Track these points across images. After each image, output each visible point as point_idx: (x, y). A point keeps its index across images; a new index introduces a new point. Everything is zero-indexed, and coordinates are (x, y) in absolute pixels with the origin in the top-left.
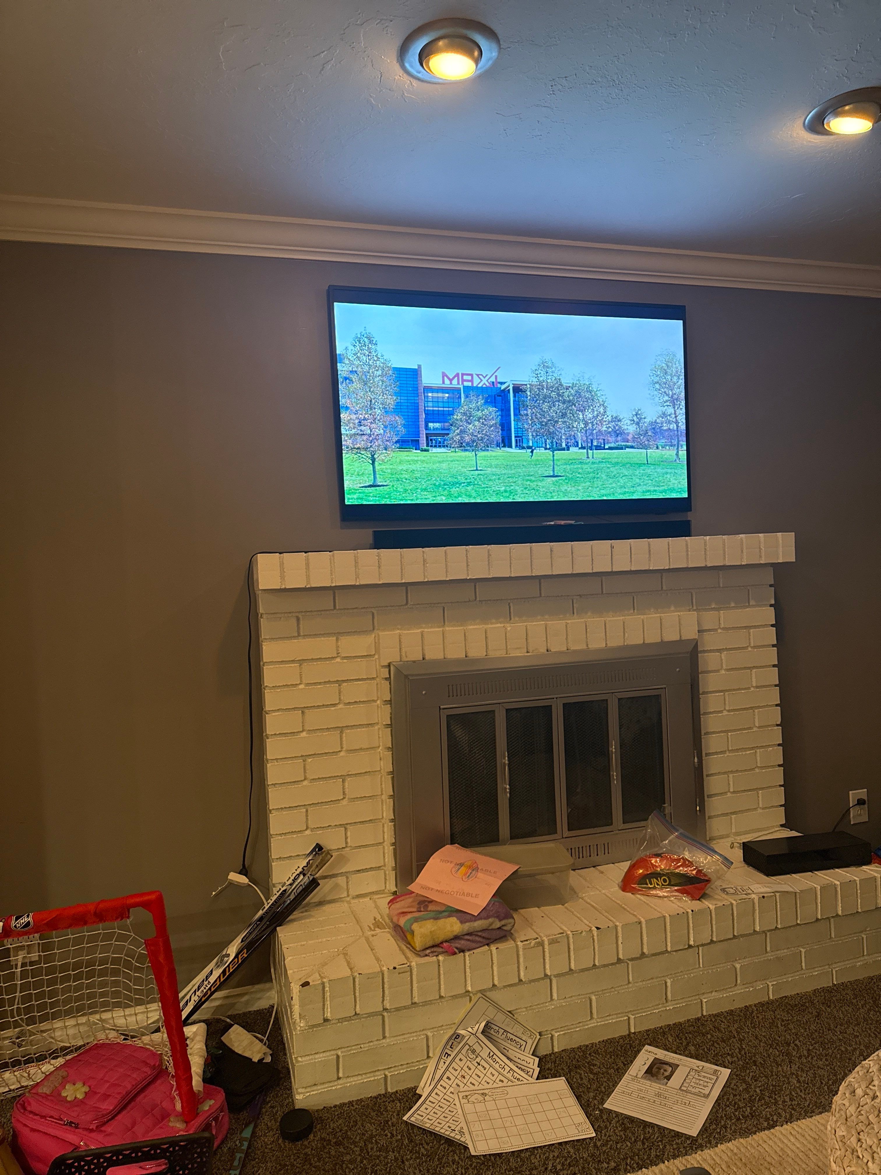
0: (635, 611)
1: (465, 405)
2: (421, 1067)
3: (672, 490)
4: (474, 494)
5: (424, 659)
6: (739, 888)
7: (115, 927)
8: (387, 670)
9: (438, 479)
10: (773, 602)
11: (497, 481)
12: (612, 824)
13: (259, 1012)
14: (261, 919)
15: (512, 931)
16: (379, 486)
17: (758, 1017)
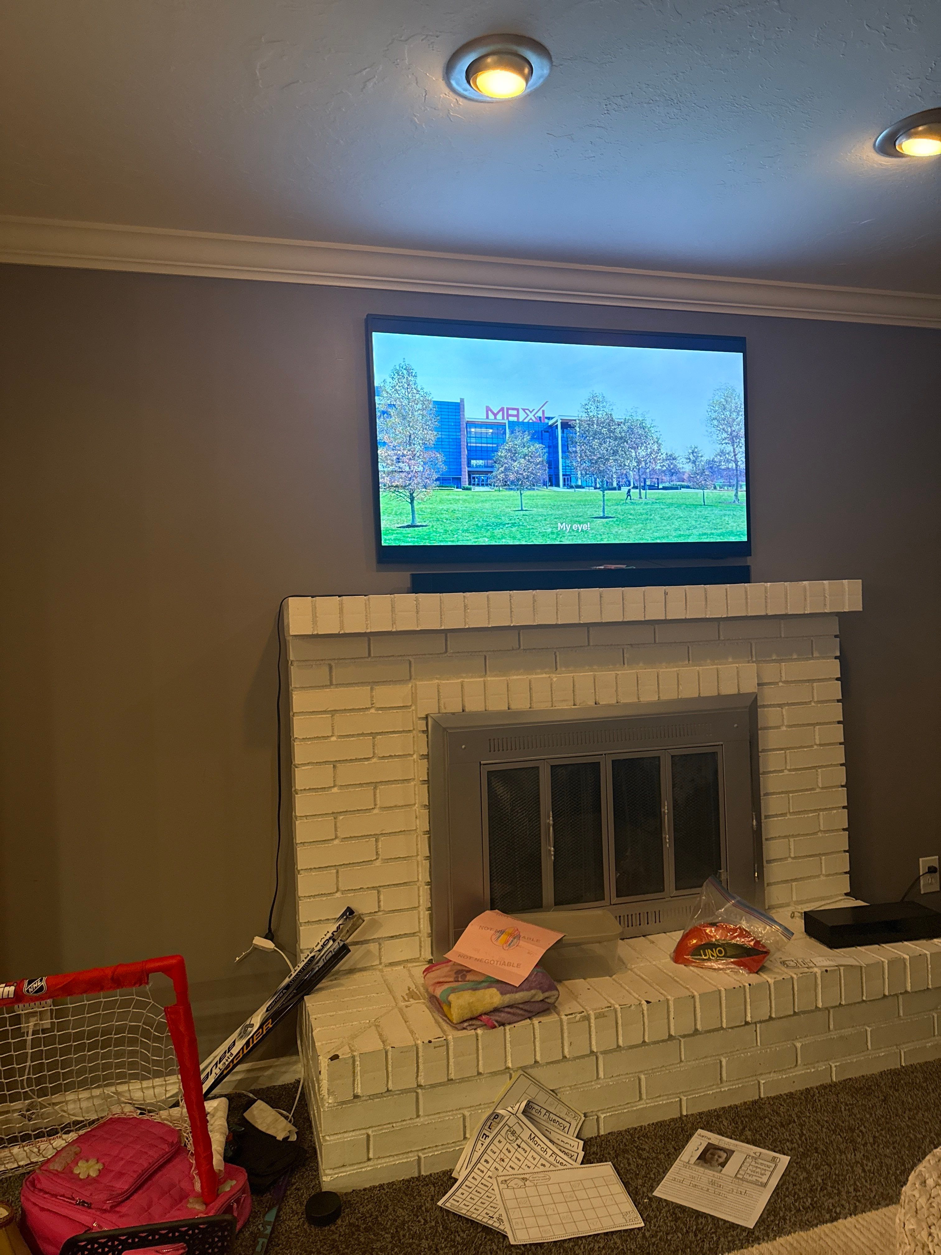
0: (691, 662)
1: (510, 441)
2: (457, 1148)
3: (731, 533)
4: (519, 536)
5: (463, 711)
6: (800, 961)
7: (133, 994)
8: (425, 722)
9: (481, 520)
10: (838, 654)
11: (543, 522)
12: (663, 890)
13: (284, 1087)
14: (287, 987)
15: (556, 1004)
16: (417, 526)
17: (820, 1101)
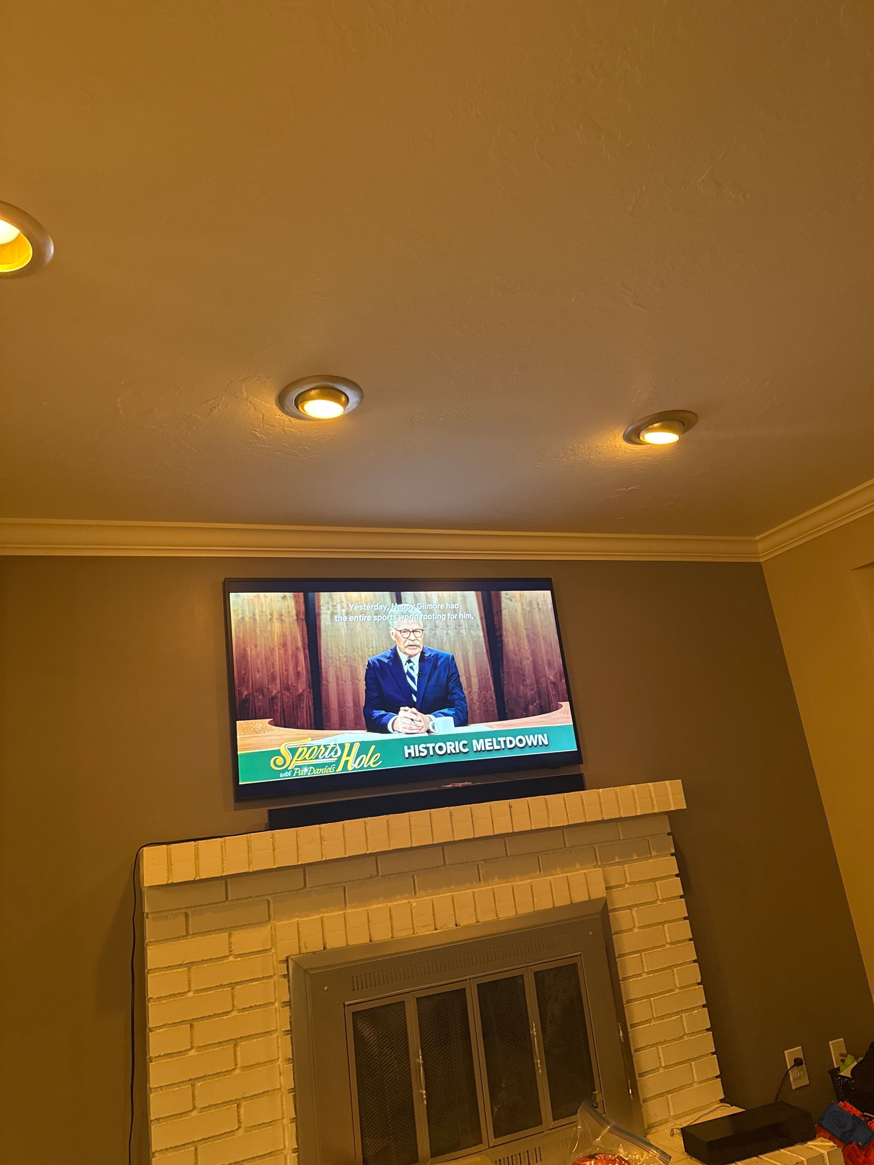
0: (542, 872)
3: (562, 745)
5: (325, 948)
8: (285, 965)
12: (541, 1123)
